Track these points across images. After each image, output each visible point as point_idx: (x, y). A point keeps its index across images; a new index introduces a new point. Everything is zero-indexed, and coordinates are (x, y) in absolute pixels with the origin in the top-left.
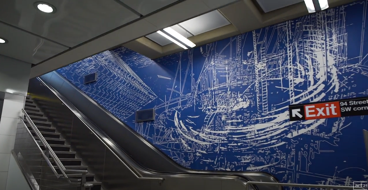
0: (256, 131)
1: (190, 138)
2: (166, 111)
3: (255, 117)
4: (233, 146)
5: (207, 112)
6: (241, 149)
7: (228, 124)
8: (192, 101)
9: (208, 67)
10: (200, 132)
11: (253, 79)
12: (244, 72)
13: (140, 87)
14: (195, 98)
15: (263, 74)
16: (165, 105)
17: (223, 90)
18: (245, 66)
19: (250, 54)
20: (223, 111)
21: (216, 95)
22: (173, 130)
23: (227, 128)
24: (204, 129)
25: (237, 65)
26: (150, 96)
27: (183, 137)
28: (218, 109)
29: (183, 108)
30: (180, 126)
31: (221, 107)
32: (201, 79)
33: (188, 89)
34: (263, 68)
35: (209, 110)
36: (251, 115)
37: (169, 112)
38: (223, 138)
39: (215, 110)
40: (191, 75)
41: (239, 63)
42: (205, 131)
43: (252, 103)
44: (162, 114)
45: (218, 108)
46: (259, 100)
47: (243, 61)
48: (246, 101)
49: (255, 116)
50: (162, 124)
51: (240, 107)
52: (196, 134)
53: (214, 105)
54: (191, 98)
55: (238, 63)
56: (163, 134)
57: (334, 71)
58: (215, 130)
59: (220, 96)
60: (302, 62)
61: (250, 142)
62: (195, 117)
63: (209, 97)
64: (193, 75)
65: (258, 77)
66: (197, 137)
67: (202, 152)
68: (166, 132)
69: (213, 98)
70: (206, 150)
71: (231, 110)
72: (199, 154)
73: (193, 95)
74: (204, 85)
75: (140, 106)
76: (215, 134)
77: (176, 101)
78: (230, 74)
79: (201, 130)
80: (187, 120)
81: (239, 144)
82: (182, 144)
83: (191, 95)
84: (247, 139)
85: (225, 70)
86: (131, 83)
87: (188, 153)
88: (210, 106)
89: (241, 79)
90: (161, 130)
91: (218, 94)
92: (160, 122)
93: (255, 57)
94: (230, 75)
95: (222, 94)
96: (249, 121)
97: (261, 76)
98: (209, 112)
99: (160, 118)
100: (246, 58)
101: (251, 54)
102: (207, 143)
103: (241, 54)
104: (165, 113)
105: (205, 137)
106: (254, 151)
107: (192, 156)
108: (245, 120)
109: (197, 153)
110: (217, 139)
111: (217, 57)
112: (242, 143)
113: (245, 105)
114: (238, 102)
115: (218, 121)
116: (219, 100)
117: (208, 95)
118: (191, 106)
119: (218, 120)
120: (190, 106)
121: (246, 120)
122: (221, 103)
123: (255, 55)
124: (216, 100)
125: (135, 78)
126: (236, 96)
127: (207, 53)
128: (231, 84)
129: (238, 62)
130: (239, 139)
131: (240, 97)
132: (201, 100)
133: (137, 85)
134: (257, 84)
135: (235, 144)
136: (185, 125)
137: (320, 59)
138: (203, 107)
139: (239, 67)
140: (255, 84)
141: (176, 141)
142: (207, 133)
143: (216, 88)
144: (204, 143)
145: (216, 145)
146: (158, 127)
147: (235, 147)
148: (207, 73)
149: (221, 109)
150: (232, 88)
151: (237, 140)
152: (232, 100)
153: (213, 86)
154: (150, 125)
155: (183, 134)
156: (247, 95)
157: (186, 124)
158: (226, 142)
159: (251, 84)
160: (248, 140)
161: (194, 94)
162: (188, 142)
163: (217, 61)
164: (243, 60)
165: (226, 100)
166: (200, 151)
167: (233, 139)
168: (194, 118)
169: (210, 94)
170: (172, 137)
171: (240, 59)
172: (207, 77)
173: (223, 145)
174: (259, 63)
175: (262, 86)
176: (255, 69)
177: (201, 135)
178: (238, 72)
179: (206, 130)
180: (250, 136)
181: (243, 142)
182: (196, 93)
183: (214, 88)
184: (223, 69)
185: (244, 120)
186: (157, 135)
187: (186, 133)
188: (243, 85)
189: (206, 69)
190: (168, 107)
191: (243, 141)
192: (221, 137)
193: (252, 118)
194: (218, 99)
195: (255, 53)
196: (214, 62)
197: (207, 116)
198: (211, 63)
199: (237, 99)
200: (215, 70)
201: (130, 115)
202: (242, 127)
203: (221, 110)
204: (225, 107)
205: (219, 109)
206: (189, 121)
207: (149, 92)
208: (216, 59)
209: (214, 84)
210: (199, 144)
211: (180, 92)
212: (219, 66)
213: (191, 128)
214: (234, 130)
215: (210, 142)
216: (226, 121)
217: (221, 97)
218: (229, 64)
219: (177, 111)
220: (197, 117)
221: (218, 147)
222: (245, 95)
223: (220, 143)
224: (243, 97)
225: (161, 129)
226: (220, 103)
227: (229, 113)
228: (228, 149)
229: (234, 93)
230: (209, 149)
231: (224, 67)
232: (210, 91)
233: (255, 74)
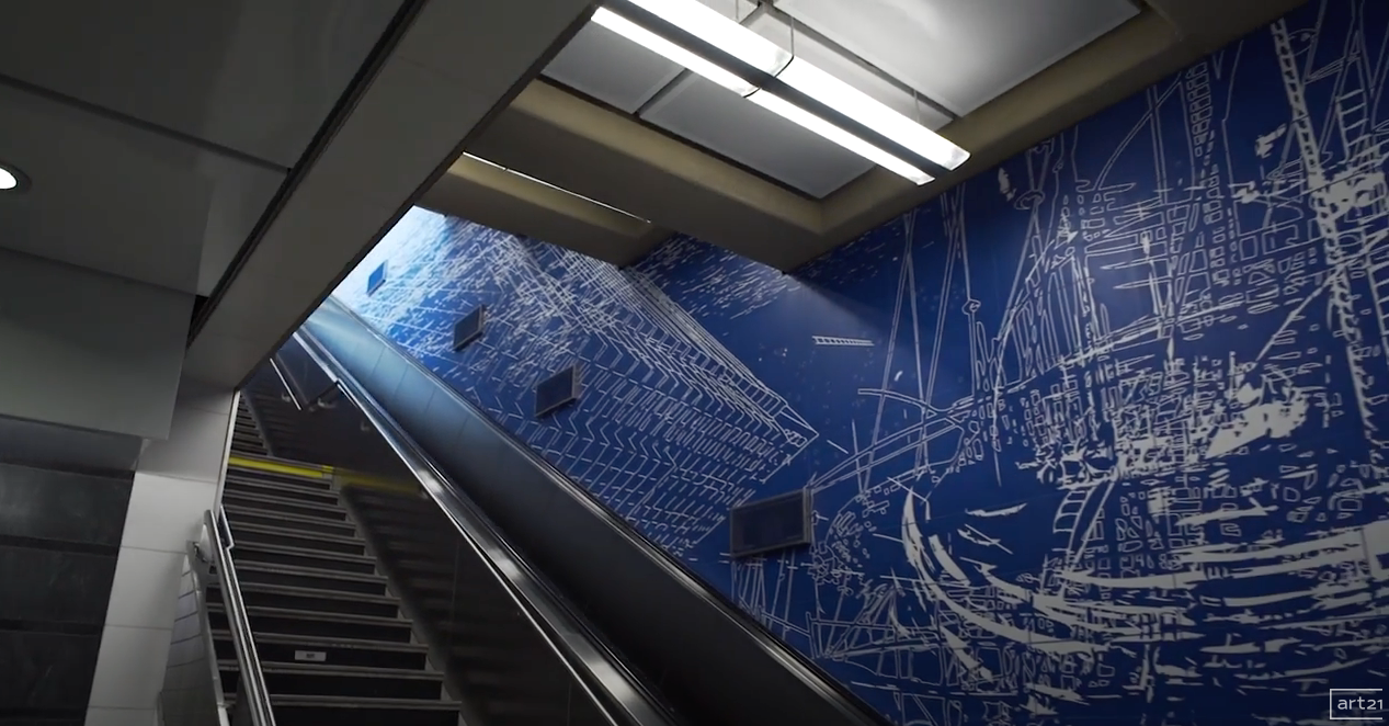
0: (1375, 565)
1: (986, 623)
2: (862, 496)
3: (1358, 482)
4: (1232, 658)
5: (1065, 478)
6: (1290, 673)
7: (1188, 537)
8: (980, 436)
9: (1043, 254)
10: (1034, 587)
11: (1310, 269)
12: (1248, 247)
13: (744, 399)
14: (995, 416)
15: (1368, 231)
16: (853, 467)
17: (1139, 360)
18: (1251, 215)
19: (1273, 142)
20: (1152, 465)
22: (898, 585)
23: (1184, 559)
24: (1058, 569)
25: (1202, 214)
26: (787, 432)
27: (952, 618)
28: (1123, 459)
29: (939, 474)
30: (930, 564)
31: (1137, 444)
32: (1019, 321)
33: (956, 377)
34: (1364, 201)
35: (1073, 468)
36: (1324, 473)
37: (875, 497)
38: (1169, 613)
39: (1105, 465)
40: (967, 309)
41: (1213, 206)
42: (1062, 580)
43: (1326, 404)
44: (843, 513)
45: (1119, 454)
46: (1364, 379)
47: (1237, 189)
48: (1281, 397)
49: (1355, 473)
50: (848, 558)
51: (1254, 431)
52: (1019, 602)
53: (1095, 438)
54: (977, 419)
55: (1207, 206)
56: (853, 607)
58: (1115, 574)
59: (1126, 389)
61: (1342, 631)
62: (1003, 512)
63: (1069, 401)
64: (972, 306)
65: (1339, 253)
66: (1022, 614)
67: (1056, 693)
68: (867, 597)
69: (1086, 405)
70: (1078, 682)
71: (1201, 458)
72: (1040, 706)
73: (985, 403)
74: (1034, 347)
75: (747, 485)
76: (1117, 595)
77: (903, 442)
78: (1170, 268)
79: (1043, 575)
80: (965, 530)
81: (1273, 646)
82: (949, 654)
83: (975, 406)
84: (1320, 614)
85: (1140, 253)
86: (707, 388)
87: (985, 703)
88: (1079, 448)
89: (1237, 282)
90: (844, 590)
91: (1115, 381)
92: (836, 551)
93: (1304, 153)
94: (1170, 275)
95: (1136, 381)
96: (1321, 507)
97: (1360, 247)
98: (1074, 480)
99: (835, 529)
100: (1249, 168)
101: (1278, 143)
102: (1080, 643)
103: (1218, 156)
104: (858, 508)
105: (1065, 612)
107: (1003, 717)
108: (1293, 507)
109: (1031, 698)
110: (1136, 619)
111: (1088, 197)
112: (1293, 640)
113: (1281, 420)
114: (1233, 410)
115: (1130, 525)
116: (1121, 411)
117: (1059, 395)
118: (979, 457)
119: (1127, 519)
120: (973, 459)
121: (1301, 504)
122: (1138, 423)
123: (1303, 144)
124: (1105, 413)
125: (721, 363)
126: (1217, 376)
127: (1033, 189)
128: (1180, 318)
129: (1205, 200)
130: (1267, 618)
131: (1240, 378)
132: (1024, 423)
133: (728, 394)
134: (1343, 297)
135: (1249, 648)
136: (955, 558)
138: (1042, 458)
139: (1216, 226)
140: (1327, 293)
141: (921, 643)
142: (1073, 590)
143: (1101, 350)
144: (1066, 647)
145: (1132, 654)
146: (830, 577)
147: (1250, 663)
148: (1043, 286)
149: (1141, 456)
150: (1186, 339)
151: (1255, 620)
152: (1195, 402)
153: (1085, 345)
154: (792, 568)
155: (954, 607)
156: (1282, 364)
157: (959, 550)
158: (1187, 635)
159: (1299, 303)
160: (1330, 622)
161: (988, 398)
162: (975, 640)
163: (1087, 216)
164: (1232, 186)
165: (1162, 409)
166: (1042, 688)
167: (1232, 618)
168: (1000, 516)
169: (1072, 385)
170: (896, 622)
171: (1215, 186)
172: (1045, 306)
173: (1172, 653)
174: (1338, 177)
175: (1378, 302)
176: (1314, 214)
177: (1042, 602)
178: (1213, 252)
179: (1068, 574)
180: (1337, 596)
181: (1298, 633)
182: (997, 393)
183: (1091, 354)
184: (1129, 248)
185: (1285, 507)
186: (829, 615)
187: (967, 599)
188: (1251, 311)
189: (1036, 267)
190: (868, 478)
191: (1294, 625)
192: (1156, 611)
193: (1337, 488)
194: (1116, 409)
195: (1300, 131)
196: (1076, 227)
197: (1066, 501)
198: (1060, 234)
199: (1229, 395)
200: (1083, 265)
201: (709, 530)
202: (1279, 545)
203: (1140, 464)
204: (1161, 442)
205: (1126, 456)
206: (973, 534)
207: (781, 420)
208: (1082, 211)
209: (1088, 334)
210: (1035, 654)
211: (921, 396)
212: (1100, 239)
213: (985, 568)
214: (1231, 566)
215: (1098, 638)
216: (1174, 519)
217: (1130, 395)
218: (1158, 219)
219: (911, 492)
220: (1014, 510)
221: (1146, 663)
222: (1274, 362)
223: (1154, 645)
224: (1264, 376)
225: (845, 583)
226: (1132, 424)
227: (1190, 474)
228: (1207, 674)
229: (1202, 366)
230: (1093, 676)
231: (1132, 240)
232: (1069, 373)
233: (1319, 244)
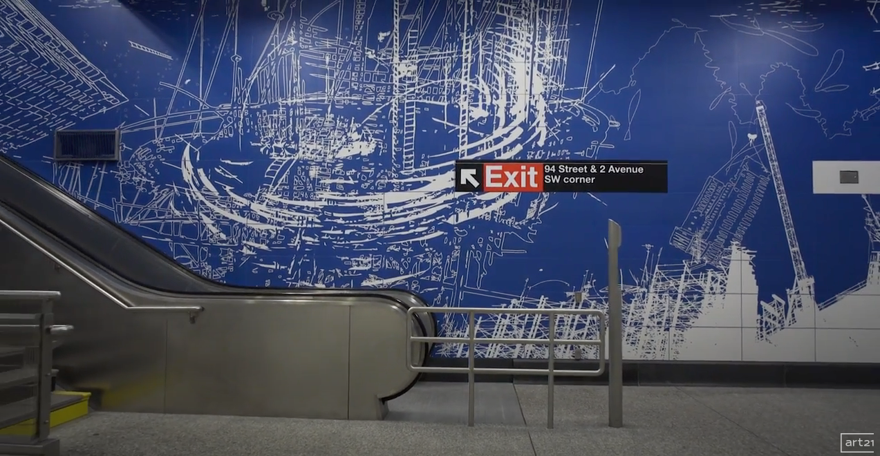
0: (386, 206)
1: (226, 214)
2: (157, 141)
3: (386, 177)
4: (332, 235)
5: (273, 154)
6: (352, 242)
7: (323, 188)
8: (233, 125)
9: (279, 46)
10: (252, 200)
11: (387, 94)
12: (367, 76)
13: (68, 63)
14: (242, 117)
15: (408, 87)
16: (152, 124)
17: (315, 110)
18: (371, 64)
19: (385, 37)
20: (313, 156)
21: (297, 119)
22: (176, 190)
23: (320, 196)
24: (265, 193)
25: (352, 56)
26: (104, 93)
27: (208, 209)
28: (301, 151)
29: (207, 138)
30: (197, 182)
31: (308, 146)
32: (261, 74)
33: (221, 92)
34: (409, 75)
35: (278, 150)
36: (376, 172)
37: (164, 143)
38: (311, 217)
39: (293, 151)
40: (234, 58)
41: (357, 54)
42: (266, 198)
43: (382, 147)
44: (143, 148)
45: (300, 148)
46: (396, 141)
47: (368, 51)
48: (367, 140)
49: (386, 174)
50: (145, 173)
51: (355, 151)
52: (243, 205)
53: (291, 139)
54: (232, 116)
55: (355, 53)
56: (145, 199)
57: (541, 105)
58: (291, 198)
59: (308, 121)
60: (489, 78)
61: (371, 229)
62: (241, 164)
63: (281, 119)
64: (237, 58)
65: (398, 91)
66: (243, 211)
67: (257, 245)
68: (156, 194)
69: (288, 123)
70: (268, 241)
71: (334, 157)
72: (248, 251)
73: (237, 109)
74: (267, 90)
75: (69, 118)
76: (290, 207)
77: (187, 118)
78: (336, 74)
79: (257, 195)
80: (219, 169)
81: (348, 232)
82: (203, 226)
83: (232, 110)
84: (366, 222)
85: (324, 63)
86: (33, 47)
87: (221, 249)
88: (282, 142)
89: (360, 90)
90: (141, 189)
91: (304, 116)
92: (137, 168)
93: (394, 47)
94: (335, 77)
95: (313, 118)
96: (373, 184)
97: (404, 91)
98: (278, 156)
99: (137, 156)
100: (374, 44)
101: (386, 38)
102: (269, 225)
103: (363, 33)
104: (154, 147)
105: (265, 212)
106: (379, 247)
107: (230, 255)
108: (364, 182)
109: (245, 248)
110: (297, 218)
111: (305, 27)
112: (355, 230)
113: (366, 149)
114: (349, 141)
115: (300, 179)
116: (304, 130)
117: (276, 115)
118: (231, 135)
119: (299, 177)
120: (228, 135)
121: (366, 182)
122: (310, 137)
123: (395, 43)
124: (297, 130)
125: (48, 33)
126: (346, 126)
127: (278, 11)
128: (335, 97)
129: (355, 50)
130: (348, 222)
131: (354, 129)
132: (257, 124)
133: (55, 57)
134: (395, 108)
135: (340, 232)
136: (212, 181)
137: (520, 78)
138: (264, 143)
139: (357, 63)
140: (390, 105)
141: (188, 219)
142: (271, 203)
143: (299, 101)
144: (264, 227)
145: (293, 231)
146: (131, 180)
147: (338, 238)
148: (276, 61)
149: (310, 152)
150: (337, 107)
151: (343, 222)
152: (335, 134)
153: (292, 96)
154: (103, 172)
155: (208, 204)
156: (370, 128)
157: (214, 178)
158: (316, 226)
159: (381, 106)
160: (368, 225)
161: (240, 107)
162: (218, 221)
163: (303, 36)
164: (366, 48)
165: (321, 134)
166: (251, 243)
167: (335, 221)
168: (239, 165)
169: (283, 113)
170: (173, 208)
171: (360, 45)
172: (276, 71)
173: (309, 232)
174: (403, 61)
175: (406, 114)
176: (393, 73)
177: (255, 206)
178: (354, 74)
179: (269, 196)
180: (372, 216)
181: (357, 228)
182: (244, 106)
183: (294, 101)
184: (320, 58)
185: (361, 182)
186: (129, 200)
187: (216, 201)
188: (364, 103)
189: (274, 50)
190: (162, 132)
191: (356, 225)
192: (306, 215)
193: (380, 178)
194: (302, 129)
195: (395, 37)
196: (297, 39)
197: (273, 164)
198: (289, 39)
199: (349, 134)
200: (297, 59)
201: (33, 141)
202: (356, 196)
203: (308, 154)
204: (319, 147)
205: (303, 150)
206: (223, 171)
207: (98, 84)
208: (301, 32)
209: (294, 92)
210: (249, 229)
211: (201, 96)
212: (308, 49)
213: (228, 188)
214: (338, 201)
215: (279, 224)
216: (319, 180)
217: (309, 124)
218: (334, 50)
219: (189, 144)
220: (246, 164)
221: (298, 235)
222: (368, 126)
223: (302, 229)
224: (363, 131)
225: (141, 185)
226: (308, 137)
227: (328, 163)
228: (322, 241)
229: (340, 120)
230: (275, 239)
231: (322, 55)
232: (283, 106)
233: (392, 85)
